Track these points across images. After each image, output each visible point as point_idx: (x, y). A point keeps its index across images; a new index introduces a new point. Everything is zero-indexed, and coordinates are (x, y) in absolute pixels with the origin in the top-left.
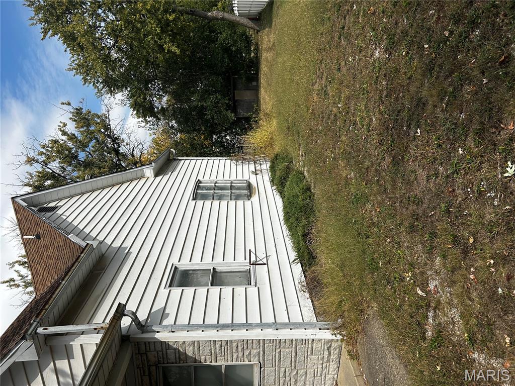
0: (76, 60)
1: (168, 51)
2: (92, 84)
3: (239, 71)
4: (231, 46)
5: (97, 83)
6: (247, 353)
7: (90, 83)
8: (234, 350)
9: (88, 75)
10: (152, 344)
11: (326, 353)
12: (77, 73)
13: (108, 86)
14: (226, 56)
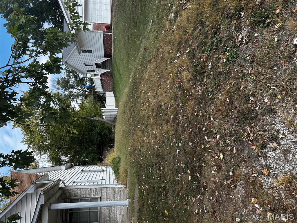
0: (26, 138)
1: (72, 132)
2: (32, 148)
3: (105, 143)
4: (101, 132)
5: (35, 148)
6: (96, 193)
7: (31, 148)
8: (93, 192)
9: (31, 144)
10: (70, 190)
11: (120, 192)
12: (26, 144)
13: (39, 150)
14: (99, 136)
